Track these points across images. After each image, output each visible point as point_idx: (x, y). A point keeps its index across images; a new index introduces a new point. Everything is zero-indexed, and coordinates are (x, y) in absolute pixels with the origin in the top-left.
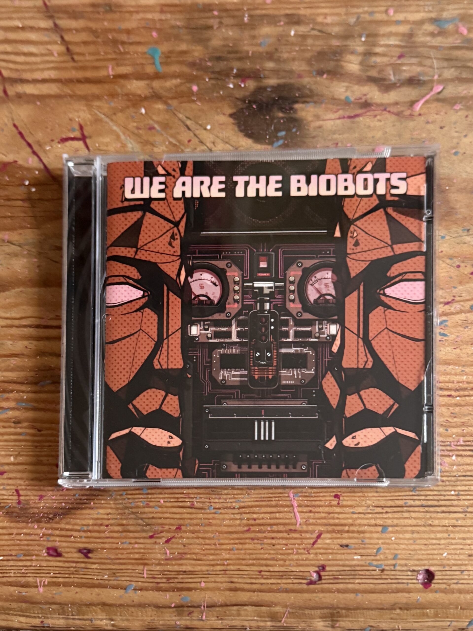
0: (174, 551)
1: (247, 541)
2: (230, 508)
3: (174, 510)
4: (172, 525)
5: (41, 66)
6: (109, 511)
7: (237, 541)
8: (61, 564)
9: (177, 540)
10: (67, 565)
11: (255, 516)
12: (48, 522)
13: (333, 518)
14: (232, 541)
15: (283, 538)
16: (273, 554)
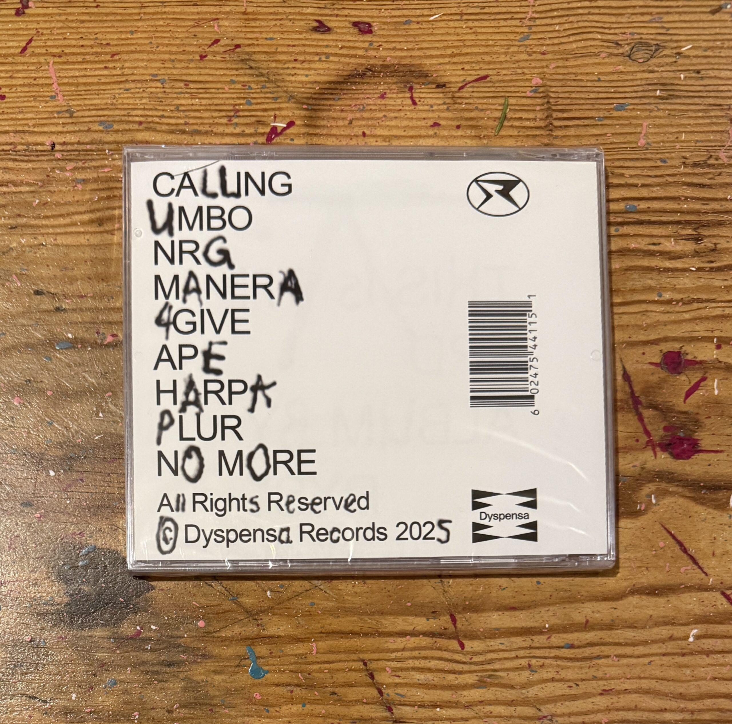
0: (207, 30)
1: (115, 42)
2: (138, 81)
3: (211, 79)
4: (212, 61)
5: (407, 654)
6: (293, 79)
7: (128, 42)
8: (353, 12)
9: (204, 43)
10: (346, 12)
11: (105, 72)
12: (373, 65)
13: (7, 72)
14: (134, 42)
15: (70, 46)
16: (82, 27)
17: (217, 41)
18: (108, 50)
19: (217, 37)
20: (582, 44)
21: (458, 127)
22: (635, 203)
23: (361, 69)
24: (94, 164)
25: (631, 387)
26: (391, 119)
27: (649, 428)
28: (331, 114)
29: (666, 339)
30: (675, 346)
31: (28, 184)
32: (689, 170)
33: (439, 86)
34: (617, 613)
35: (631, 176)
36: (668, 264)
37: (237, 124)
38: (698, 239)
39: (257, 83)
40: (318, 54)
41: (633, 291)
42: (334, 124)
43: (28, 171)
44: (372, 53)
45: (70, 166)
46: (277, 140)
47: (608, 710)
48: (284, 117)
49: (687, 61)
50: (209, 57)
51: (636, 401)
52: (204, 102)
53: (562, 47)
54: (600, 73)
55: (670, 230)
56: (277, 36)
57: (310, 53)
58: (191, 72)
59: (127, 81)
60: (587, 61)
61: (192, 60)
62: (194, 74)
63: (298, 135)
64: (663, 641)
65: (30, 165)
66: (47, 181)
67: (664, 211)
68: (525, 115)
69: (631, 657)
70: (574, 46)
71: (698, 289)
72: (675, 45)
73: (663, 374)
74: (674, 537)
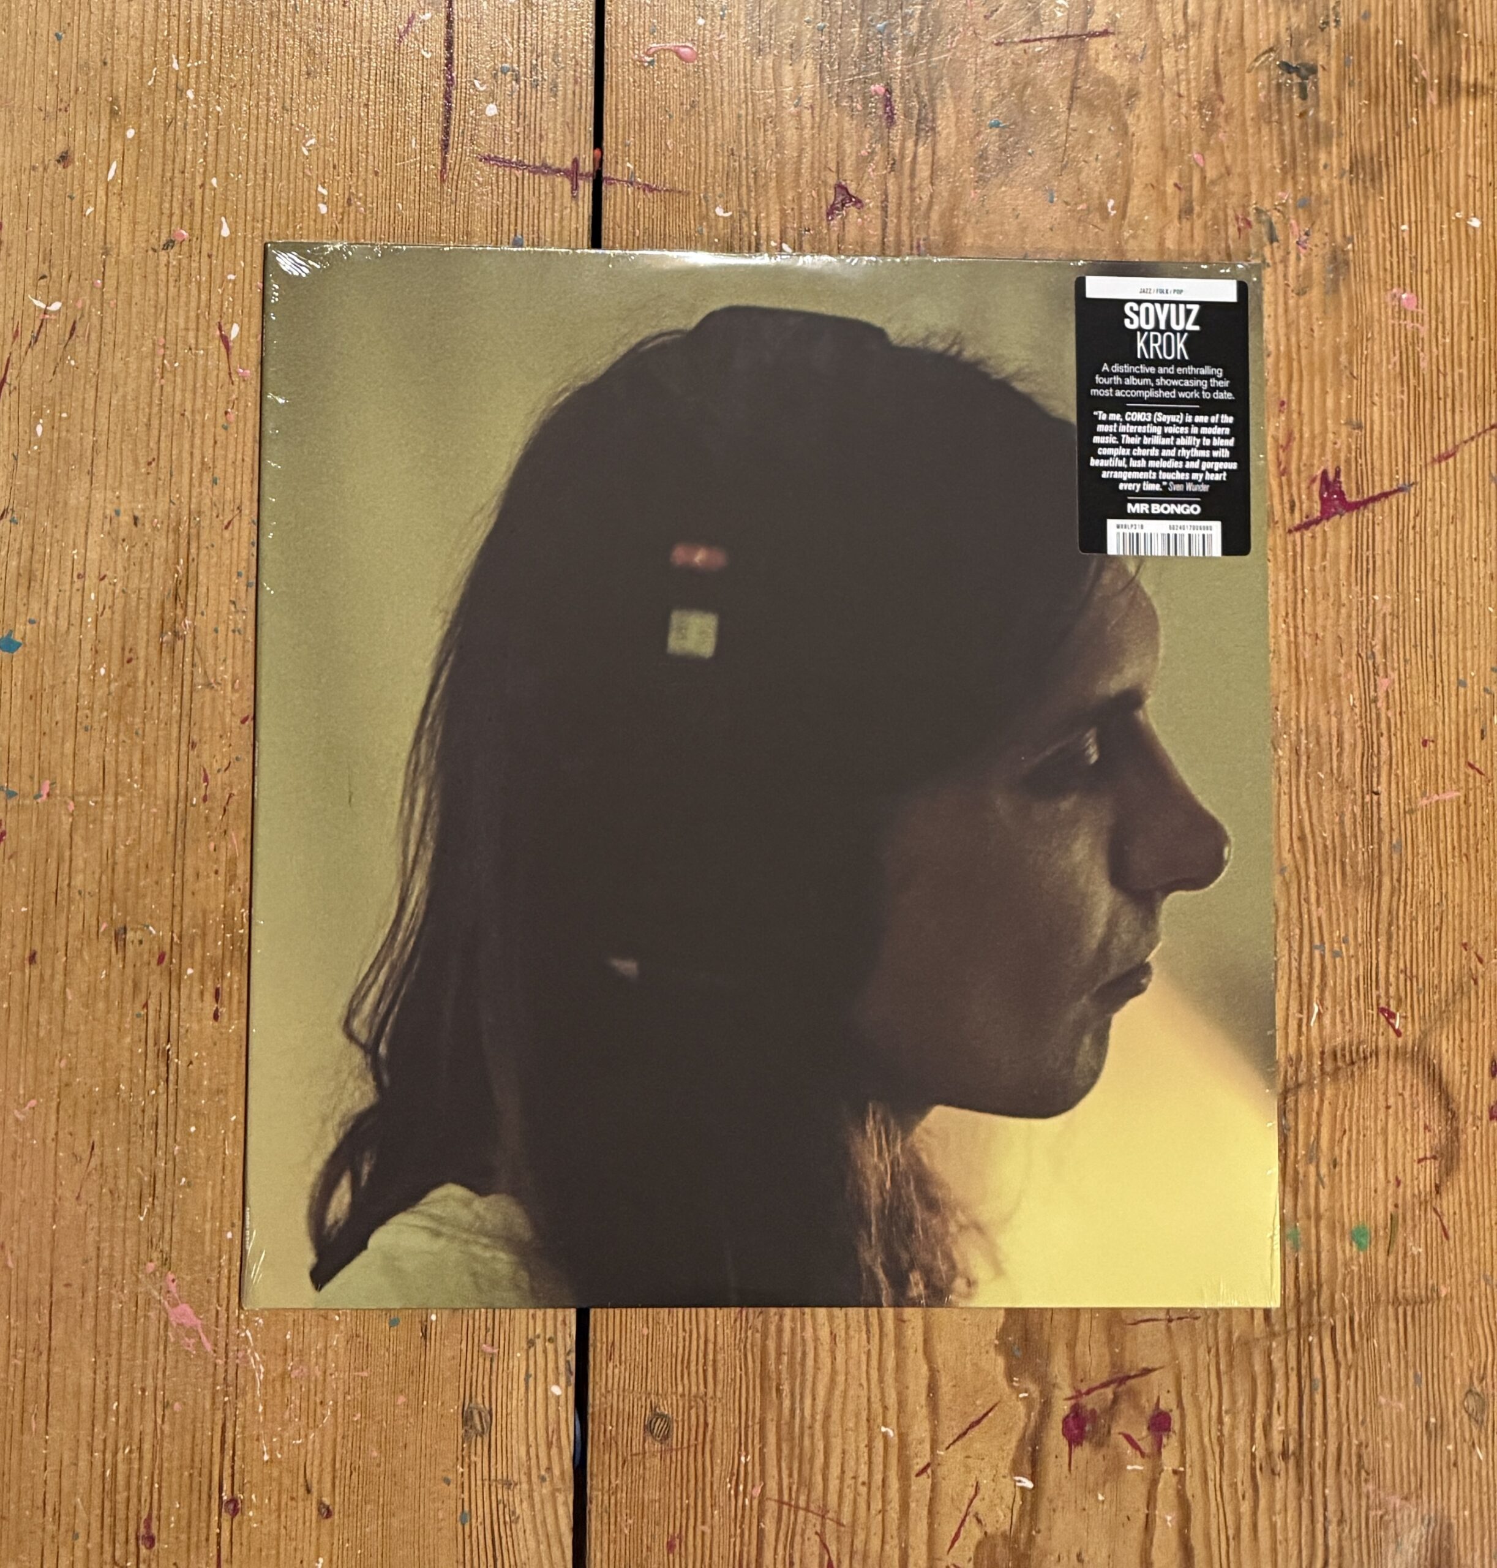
17: (1481, 961)
18: (1472, 851)
19: (1485, 960)
20: (1482, 1339)
21: (1396, 1206)
22: (1320, 1390)
23: (1453, 1106)
24: (1359, 834)
25: (1135, 1376)
26: (1404, 1136)
27: (1094, 1394)
28: (1409, 1076)
29: (1183, 1416)
30: (1176, 1426)
31: (1339, 768)
32: (1354, 1449)
33: (1437, 1187)
34: (911, 1351)
35: (1347, 1388)
36: (1259, 1422)
37: (1397, 978)
38: (1285, 1455)
39: (1440, 1000)
40: (1469, 1064)
41: (1232, 1383)
42: (1399, 1077)
43: (1352, 767)
44: (1470, 1119)
45: (1357, 810)
46: (1382, 1019)
47: (816, 1339)
48: (1405, 1027)
49: (1466, 1453)
50: (1465, 953)
51: (1122, 1380)
52: (1420, 946)
53: (1478, 1318)
54: (1452, 1359)
55: (1294, 1426)
56: (1487, 1022)
57: (1469, 1056)
58: (1450, 934)
59: (1440, 868)
60: (1465, 1344)
61: (1461, 934)
62: (1448, 937)
63: (1387, 1040)
64: (883, 1399)
65: (1358, 770)
66: (1342, 787)
67: (1312, 1421)
68: (1409, 1275)
69: (868, 1365)
70: (1480, 1332)
71: (1233, 1453)
72: (1483, 1440)
73: (1149, 1410)
74: (986, 1414)
